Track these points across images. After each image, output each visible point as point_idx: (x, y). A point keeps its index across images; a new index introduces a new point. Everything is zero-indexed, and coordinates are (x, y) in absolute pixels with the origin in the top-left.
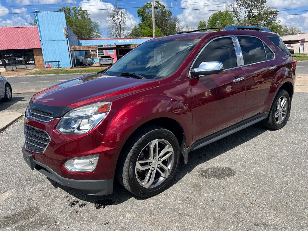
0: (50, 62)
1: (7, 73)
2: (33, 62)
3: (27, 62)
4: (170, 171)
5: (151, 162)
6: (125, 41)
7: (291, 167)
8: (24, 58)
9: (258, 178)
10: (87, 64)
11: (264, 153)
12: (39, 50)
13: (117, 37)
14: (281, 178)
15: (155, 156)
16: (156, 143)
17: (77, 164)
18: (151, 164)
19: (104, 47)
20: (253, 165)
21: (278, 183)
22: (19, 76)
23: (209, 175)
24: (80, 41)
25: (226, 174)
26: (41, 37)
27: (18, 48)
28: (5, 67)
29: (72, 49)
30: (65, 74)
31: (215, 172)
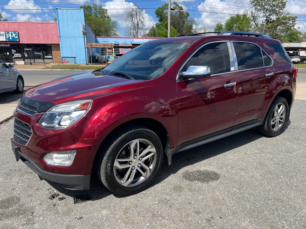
0: (67, 57)
1: (25, 66)
2: (51, 57)
3: (45, 57)
4: (152, 171)
5: (132, 161)
6: (141, 41)
7: (277, 175)
8: (43, 53)
9: (241, 184)
10: (102, 61)
11: (254, 159)
12: (57, 45)
13: (134, 36)
14: (264, 186)
15: (136, 155)
16: (137, 143)
17: (56, 158)
18: (131, 163)
19: (120, 45)
20: (239, 171)
21: (259, 191)
22: (36, 70)
23: (192, 178)
24: (97, 38)
25: (210, 178)
26: (60, 33)
27: (37, 43)
28: (24, 60)
29: (88, 46)
30: (80, 70)
31: (200, 175)
